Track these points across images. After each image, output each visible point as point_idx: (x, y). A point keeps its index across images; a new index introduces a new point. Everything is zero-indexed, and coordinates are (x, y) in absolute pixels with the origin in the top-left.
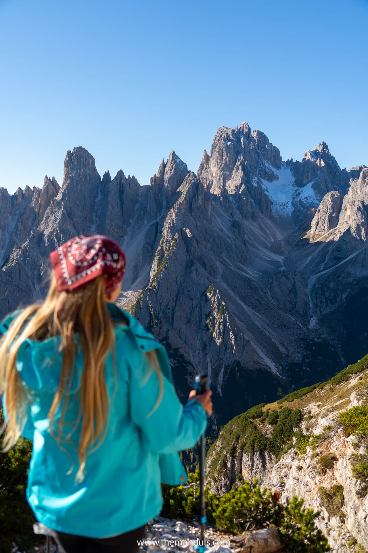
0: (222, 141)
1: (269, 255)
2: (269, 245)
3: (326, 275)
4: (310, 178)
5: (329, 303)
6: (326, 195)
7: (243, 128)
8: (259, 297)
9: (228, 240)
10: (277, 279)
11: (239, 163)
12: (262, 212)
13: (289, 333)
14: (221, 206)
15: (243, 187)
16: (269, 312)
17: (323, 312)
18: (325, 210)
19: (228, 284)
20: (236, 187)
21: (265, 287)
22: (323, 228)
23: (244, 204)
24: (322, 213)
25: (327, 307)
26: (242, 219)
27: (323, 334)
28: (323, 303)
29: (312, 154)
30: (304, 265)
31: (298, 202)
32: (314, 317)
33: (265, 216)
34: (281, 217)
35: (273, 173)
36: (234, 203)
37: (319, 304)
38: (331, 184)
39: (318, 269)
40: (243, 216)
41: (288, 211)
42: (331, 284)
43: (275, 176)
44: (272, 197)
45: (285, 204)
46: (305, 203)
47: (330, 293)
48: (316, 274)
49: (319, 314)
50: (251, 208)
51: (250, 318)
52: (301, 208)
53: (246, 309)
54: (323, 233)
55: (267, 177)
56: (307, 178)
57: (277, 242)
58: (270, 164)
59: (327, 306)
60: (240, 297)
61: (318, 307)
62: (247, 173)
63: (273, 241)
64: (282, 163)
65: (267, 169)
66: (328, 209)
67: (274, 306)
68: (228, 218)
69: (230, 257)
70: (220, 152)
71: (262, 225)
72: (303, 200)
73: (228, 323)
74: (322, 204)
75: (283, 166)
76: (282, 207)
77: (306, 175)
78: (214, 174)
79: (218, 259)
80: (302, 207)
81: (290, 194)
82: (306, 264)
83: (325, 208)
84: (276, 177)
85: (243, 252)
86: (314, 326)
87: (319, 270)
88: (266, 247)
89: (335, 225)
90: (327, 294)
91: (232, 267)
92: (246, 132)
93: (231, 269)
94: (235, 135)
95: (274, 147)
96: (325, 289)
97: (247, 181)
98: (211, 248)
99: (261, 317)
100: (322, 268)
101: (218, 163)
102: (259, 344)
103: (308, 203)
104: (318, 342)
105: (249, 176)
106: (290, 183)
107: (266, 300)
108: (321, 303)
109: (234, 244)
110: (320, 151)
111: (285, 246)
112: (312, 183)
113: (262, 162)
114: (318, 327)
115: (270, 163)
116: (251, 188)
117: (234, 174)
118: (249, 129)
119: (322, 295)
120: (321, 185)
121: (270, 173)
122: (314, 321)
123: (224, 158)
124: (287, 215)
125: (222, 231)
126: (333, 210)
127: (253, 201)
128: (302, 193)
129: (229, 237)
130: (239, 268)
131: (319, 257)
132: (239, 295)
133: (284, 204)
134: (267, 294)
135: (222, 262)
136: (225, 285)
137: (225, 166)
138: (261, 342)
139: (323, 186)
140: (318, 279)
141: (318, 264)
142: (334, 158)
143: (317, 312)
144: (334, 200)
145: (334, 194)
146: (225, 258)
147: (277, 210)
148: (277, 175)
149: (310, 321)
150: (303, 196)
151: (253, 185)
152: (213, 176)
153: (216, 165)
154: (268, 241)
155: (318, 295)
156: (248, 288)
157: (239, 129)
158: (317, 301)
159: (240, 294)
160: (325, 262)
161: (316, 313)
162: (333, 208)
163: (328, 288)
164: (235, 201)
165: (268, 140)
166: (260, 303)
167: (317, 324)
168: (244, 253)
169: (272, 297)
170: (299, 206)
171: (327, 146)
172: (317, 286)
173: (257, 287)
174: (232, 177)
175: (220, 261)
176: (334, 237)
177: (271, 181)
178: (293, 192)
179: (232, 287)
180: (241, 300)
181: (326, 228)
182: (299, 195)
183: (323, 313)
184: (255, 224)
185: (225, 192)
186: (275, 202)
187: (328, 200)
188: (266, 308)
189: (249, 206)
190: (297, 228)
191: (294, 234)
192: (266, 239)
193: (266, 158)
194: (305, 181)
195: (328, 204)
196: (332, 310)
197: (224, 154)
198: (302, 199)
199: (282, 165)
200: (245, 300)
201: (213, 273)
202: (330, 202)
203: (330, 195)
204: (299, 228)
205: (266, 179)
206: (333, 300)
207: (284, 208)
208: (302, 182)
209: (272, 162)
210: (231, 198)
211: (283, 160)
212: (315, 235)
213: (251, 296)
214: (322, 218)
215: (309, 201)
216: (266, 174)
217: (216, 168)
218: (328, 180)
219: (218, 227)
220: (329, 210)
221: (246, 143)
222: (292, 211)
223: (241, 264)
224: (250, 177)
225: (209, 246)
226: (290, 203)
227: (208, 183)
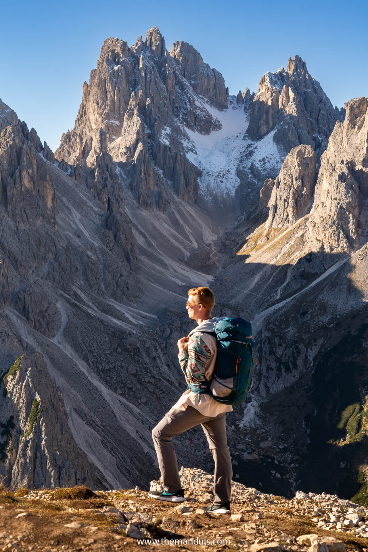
0: (105, 63)
1: (183, 275)
2: (187, 254)
3: (284, 310)
4: (271, 124)
5: (283, 369)
6: (289, 154)
7: (151, 38)
8: (138, 369)
9: (90, 254)
10: (181, 328)
11: (134, 103)
12: (177, 192)
13: (196, 441)
14: (87, 187)
15: (140, 147)
16: (158, 399)
17: (271, 390)
18: (289, 181)
19: (77, 347)
20: (128, 149)
21: (154, 346)
22: (285, 216)
23: (141, 178)
24: (283, 189)
25: (279, 378)
26: (138, 208)
27: (266, 439)
28: (273, 370)
29: (274, 79)
30: (246, 292)
31: (248, 169)
32: (254, 402)
33: (183, 199)
34: (215, 198)
35: (210, 117)
36: (123, 179)
37: (264, 373)
38: (306, 133)
39: (271, 298)
40: (139, 203)
41: (229, 186)
42: (290, 329)
43: (215, 123)
44: (200, 162)
45: (224, 175)
46: (260, 169)
47: (286, 348)
48: (267, 308)
49: (263, 393)
50: (157, 185)
51: (115, 416)
52: (253, 179)
53: (107, 398)
54: (285, 227)
55: (200, 125)
56: (267, 123)
57: (203, 247)
58: (207, 102)
59: (278, 376)
60: (98, 372)
61: (262, 378)
62: (150, 122)
63: (196, 245)
64: (228, 98)
65: (199, 112)
66: (294, 179)
67: (172, 384)
68: (96, 209)
69: (91, 288)
70: (102, 85)
71: (178, 216)
72: (258, 165)
73: (43, 442)
74: (283, 171)
75: (231, 104)
76: (218, 180)
77: (265, 117)
78: (94, 127)
79: (61, 295)
80: (255, 178)
81: (236, 154)
82: (249, 289)
83: (287, 178)
84: (216, 125)
85: (121, 275)
86: (251, 420)
87: (272, 300)
88: (179, 260)
89: (306, 209)
90: (279, 352)
91: (92, 308)
92: (157, 47)
93: (88, 314)
94: (127, 51)
95: (213, 70)
96: (277, 340)
97: (149, 136)
98: (49, 273)
99: (138, 411)
100: (278, 297)
101: (99, 106)
102: (124, 475)
103: (265, 170)
104: (249, 460)
105: (154, 126)
106: (239, 135)
107: (155, 372)
108: (267, 371)
109: (102, 260)
110: (290, 72)
111: (219, 254)
112: (275, 131)
113: (189, 99)
114: (259, 422)
115: (206, 99)
116: (158, 148)
117: (125, 123)
118: (162, 40)
119: (270, 355)
120: (289, 134)
121: (204, 118)
122: (253, 411)
123: (109, 95)
124: (227, 194)
125: (79, 236)
126: (303, 182)
127: (161, 172)
128: (256, 151)
129: (92, 248)
130: (108, 310)
131: (274, 274)
132: (97, 367)
133: (222, 175)
134: (158, 360)
135: (68, 301)
136: (69, 348)
137: (112, 109)
138: (129, 472)
139: (291, 136)
140: (268, 321)
141: (273, 288)
142: (318, 83)
143: (261, 390)
144: (304, 163)
145: (303, 150)
146: (79, 292)
147: (208, 186)
148: (219, 122)
149: (245, 411)
150: (257, 157)
151: (160, 142)
152: (92, 129)
153: (96, 109)
154: (185, 247)
155: (263, 354)
156: (119, 350)
157: (144, 41)
158: (261, 366)
159: (99, 365)
160: (285, 284)
161: (259, 392)
162: (301, 177)
163: (281, 338)
164: (125, 175)
165: (202, 59)
166: (140, 382)
167: (257, 416)
168: (122, 278)
169: (168, 366)
170: (250, 176)
171: (304, 64)
172: (265, 334)
173: (138, 348)
174: (123, 130)
175: (64, 298)
176: (304, 234)
177: (208, 132)
178: (242, 151)
179: (83, 351)
180: (101, 378)
181: (290, 217)
182: (250, 156)
183: (272, 392)
184: (164, 216)
185: (104, 158)
186: (205, 172)
187: (293, 163)
188: (151, 390)
189: (151, 182)
190: (243, 217)
191: (236, 231)
192: (182, 243)
193: (199, 91)
194: (264, 129)
195: (292, 170)
196: (288, 385)
197: (109, 87)
198: (255, 163)
199: (228, 102)
200: (108, 378)
201: (44, 324)
202: (297, 167)
203: (296, 154)
204: (248, 218)
205: (197, 130)
206: (290, 364)
207: (222, 182)
208: (258, 132)
209: (210, 98)
210: (118, 170)
211: (230, 94)
212: (271, 231)
213: (122, 367)
214: (283, 198)
215: (268, 165)
216: (197, 120)
217: (96, 115)
218: (301, 125)
219: (72, 228)
220: (294, 182)
221: (148, 65)
222: (236, 185)
223: (115, 299)
224: (156, 128)
225: (45, 269)
226: (234, 171)
227: (84, 144)
